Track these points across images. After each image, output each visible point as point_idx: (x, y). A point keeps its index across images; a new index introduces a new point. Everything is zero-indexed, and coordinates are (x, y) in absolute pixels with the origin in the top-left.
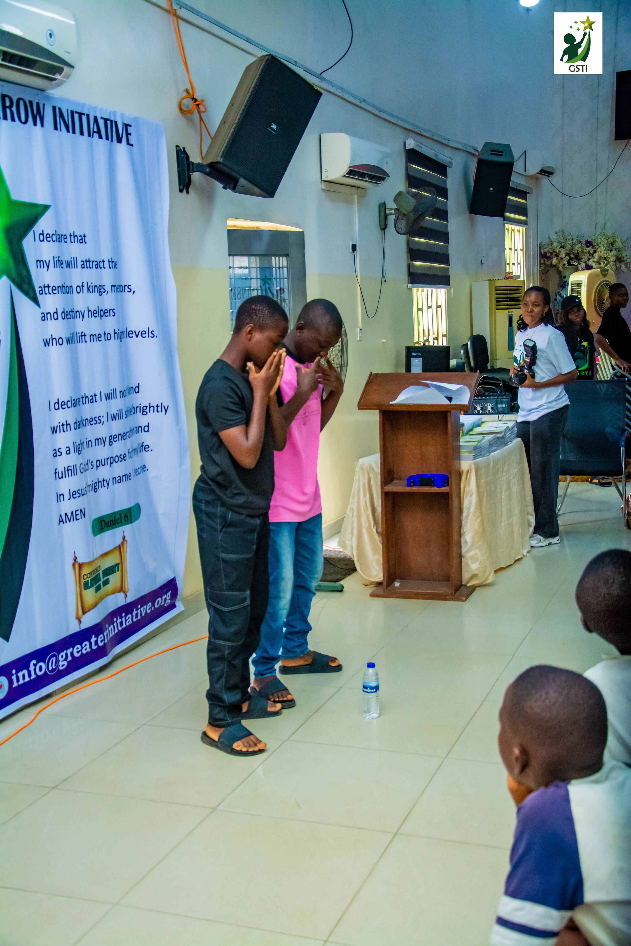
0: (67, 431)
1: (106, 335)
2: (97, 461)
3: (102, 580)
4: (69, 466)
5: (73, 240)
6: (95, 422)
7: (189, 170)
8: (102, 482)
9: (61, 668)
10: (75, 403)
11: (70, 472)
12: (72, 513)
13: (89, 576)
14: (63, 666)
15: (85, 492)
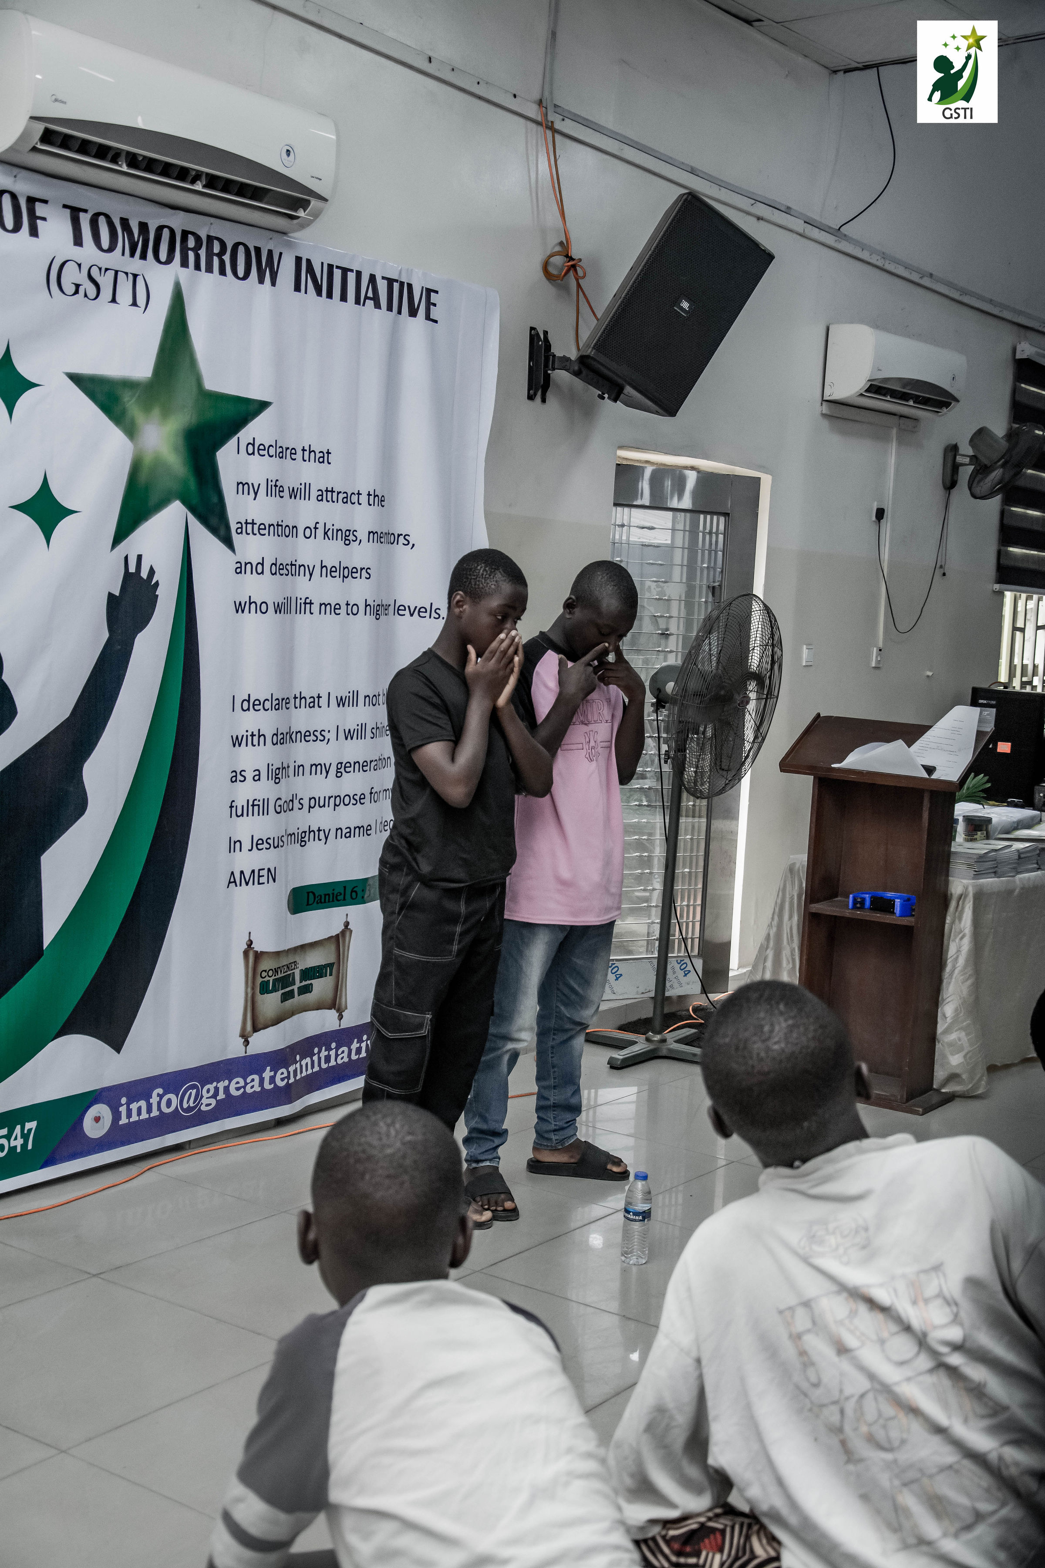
0: (259, 745)
1: (350, 607)
2: (310, 799)
3: (298, 984)
4: (256, 800)
5: (306, 458)
6: (315, 738)
7: (546, 366)
8: (317, 833)
9: (203, 1108)
10: (280, 704)
11: (256, 808)
12: (253, 871)
13: (271, 973)
14: (207, 1105)
15: (281, 843)
